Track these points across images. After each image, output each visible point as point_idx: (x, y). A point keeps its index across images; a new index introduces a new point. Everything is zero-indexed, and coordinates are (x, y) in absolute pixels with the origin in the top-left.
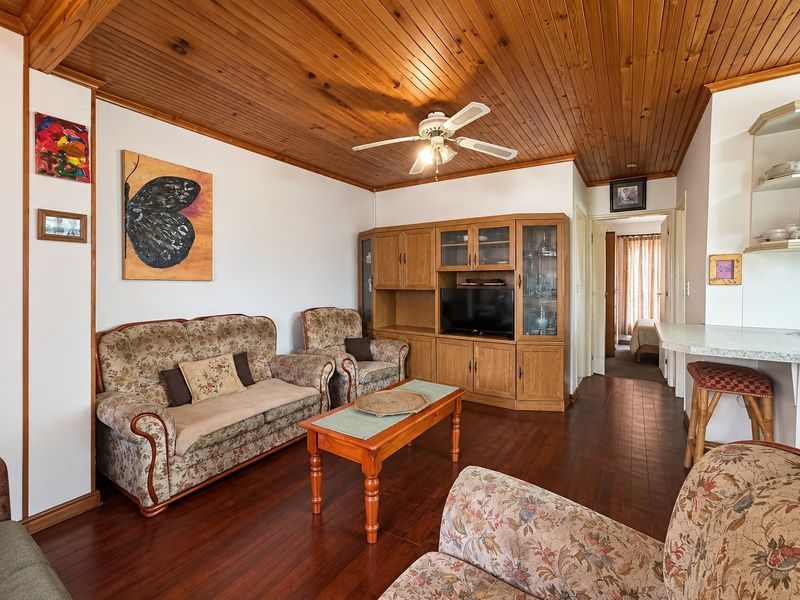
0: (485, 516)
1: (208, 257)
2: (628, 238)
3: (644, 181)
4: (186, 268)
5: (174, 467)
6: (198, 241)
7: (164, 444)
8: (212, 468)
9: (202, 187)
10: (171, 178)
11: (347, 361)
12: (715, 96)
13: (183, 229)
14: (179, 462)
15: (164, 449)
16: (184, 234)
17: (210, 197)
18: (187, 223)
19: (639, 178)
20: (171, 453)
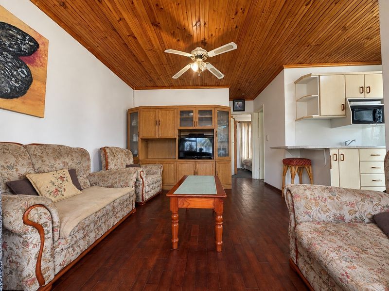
0: (318, 199)
1: (41, 99)
2: (241, 123)
3: (244, 100)
4: (23, 103)
5: (58, 250)
6: (35, 85)
7: (51, 231)
8: (83, 246)
9: (41, 46)
10: (14, 28)
11: (142, 172)
12: (285, 70)
13: (23, 73)
14: (63, 244)
15: (50, 235)
16: (24, 76)
17: (46, 55)
18: (27, 68)
19: (243, 99)
20: (56, 238)
